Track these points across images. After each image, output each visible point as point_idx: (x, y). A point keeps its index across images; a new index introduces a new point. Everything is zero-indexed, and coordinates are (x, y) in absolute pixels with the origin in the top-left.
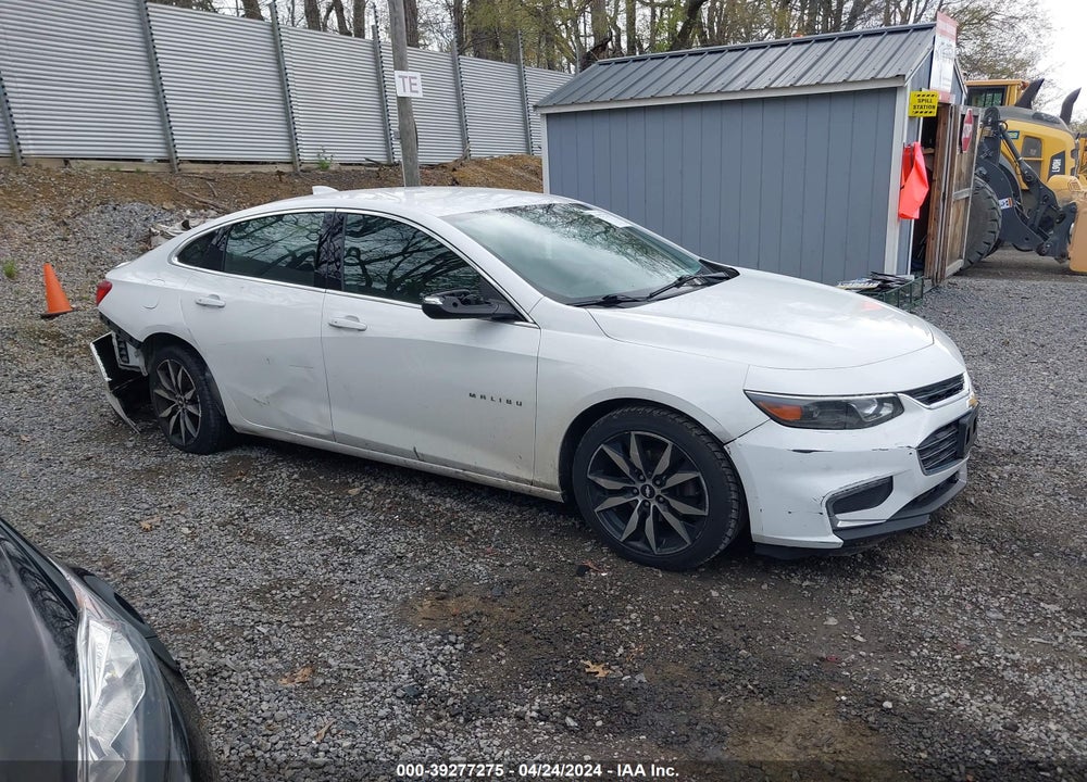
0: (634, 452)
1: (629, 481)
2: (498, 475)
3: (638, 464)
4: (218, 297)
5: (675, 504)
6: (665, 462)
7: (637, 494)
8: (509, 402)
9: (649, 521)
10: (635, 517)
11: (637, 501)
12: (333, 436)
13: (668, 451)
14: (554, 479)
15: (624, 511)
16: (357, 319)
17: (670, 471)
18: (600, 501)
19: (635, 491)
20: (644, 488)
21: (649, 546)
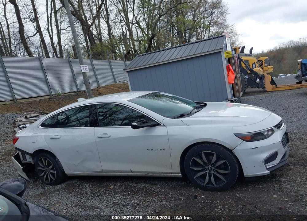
0: (204, 158)
1: (203, 166)
2: (160, 173)
3: (206, 161)
4: (58, 136)
5: (219, 171)
6: (214, 159)
7: (207, 170)
8: (161, 150)
9: (212, 178)
10: (207, 177)
11: (207, 172)
12: (103, 171)
13: (215, 155)
14: (179, 171)
15: (204, 177)
16: (107, 134)
17: (216, 162)
18: (195, 175)
19: (206, 169)
20: (208, 168)
21: (213, 185)
